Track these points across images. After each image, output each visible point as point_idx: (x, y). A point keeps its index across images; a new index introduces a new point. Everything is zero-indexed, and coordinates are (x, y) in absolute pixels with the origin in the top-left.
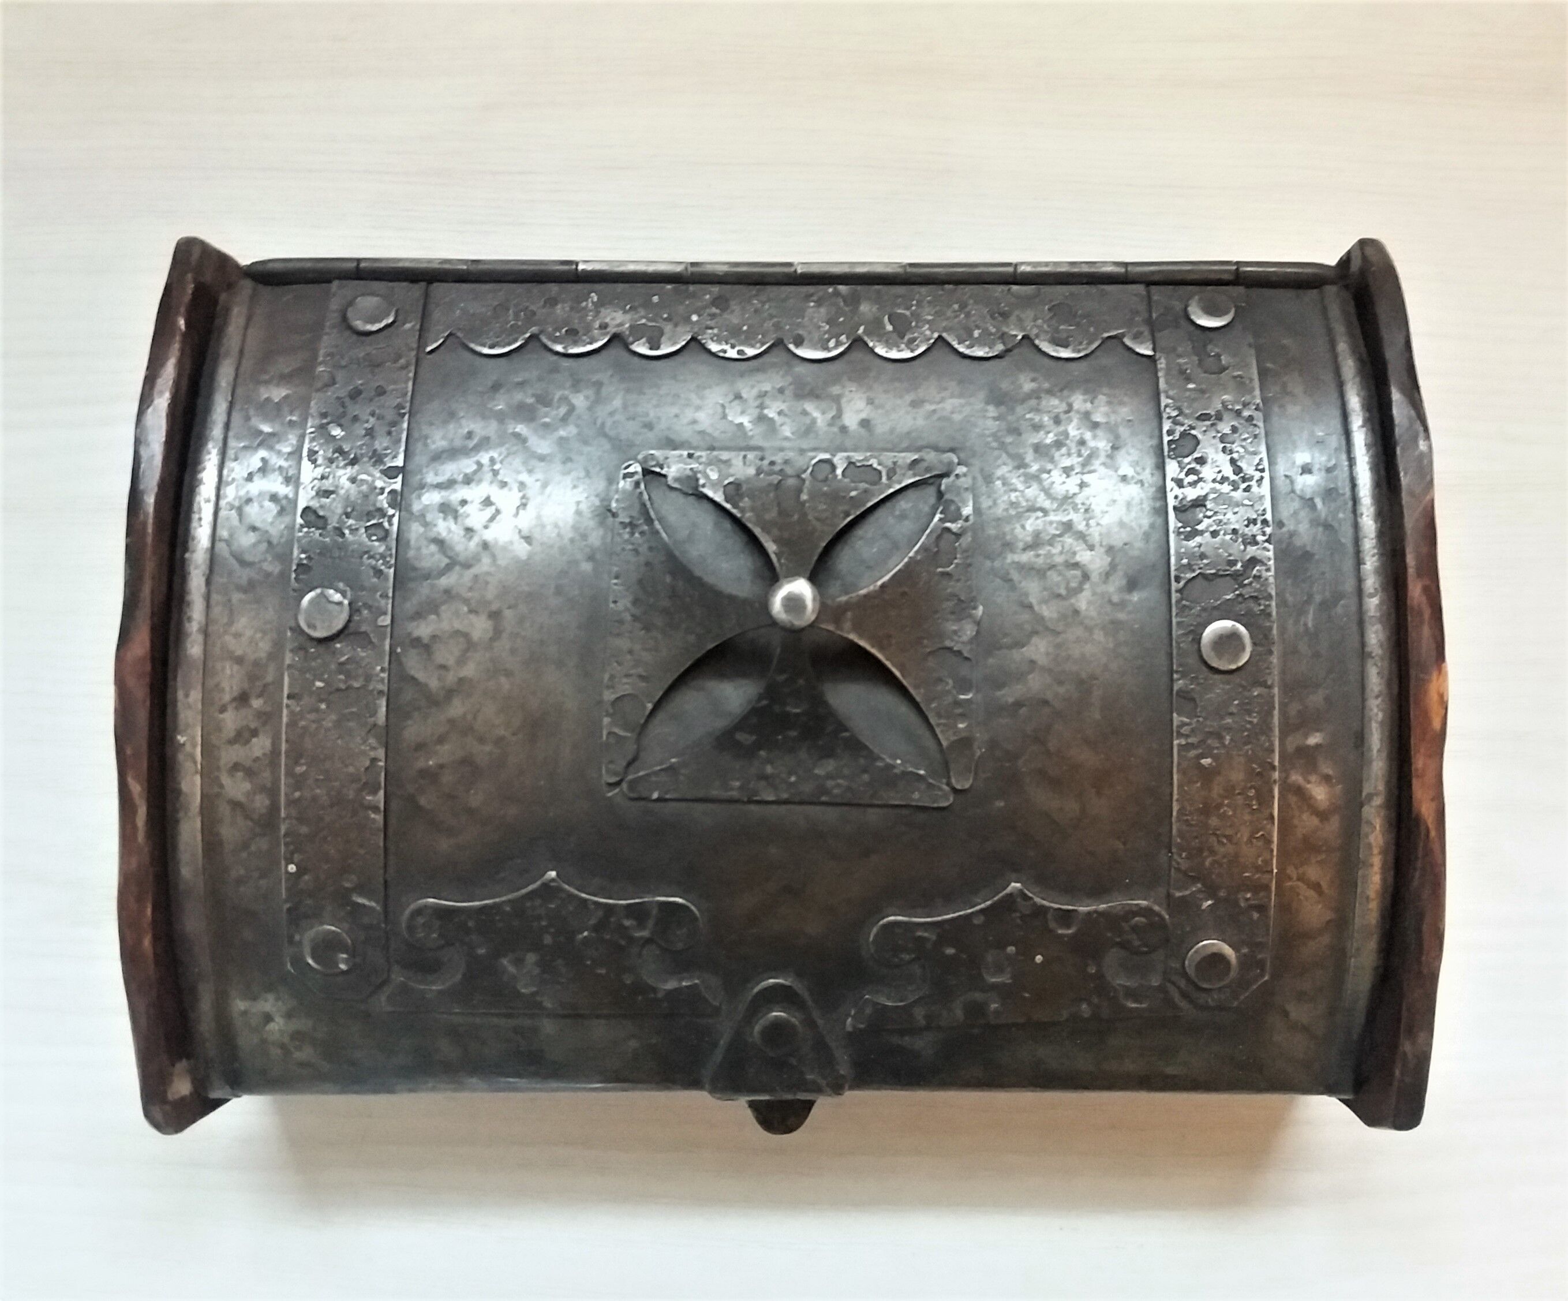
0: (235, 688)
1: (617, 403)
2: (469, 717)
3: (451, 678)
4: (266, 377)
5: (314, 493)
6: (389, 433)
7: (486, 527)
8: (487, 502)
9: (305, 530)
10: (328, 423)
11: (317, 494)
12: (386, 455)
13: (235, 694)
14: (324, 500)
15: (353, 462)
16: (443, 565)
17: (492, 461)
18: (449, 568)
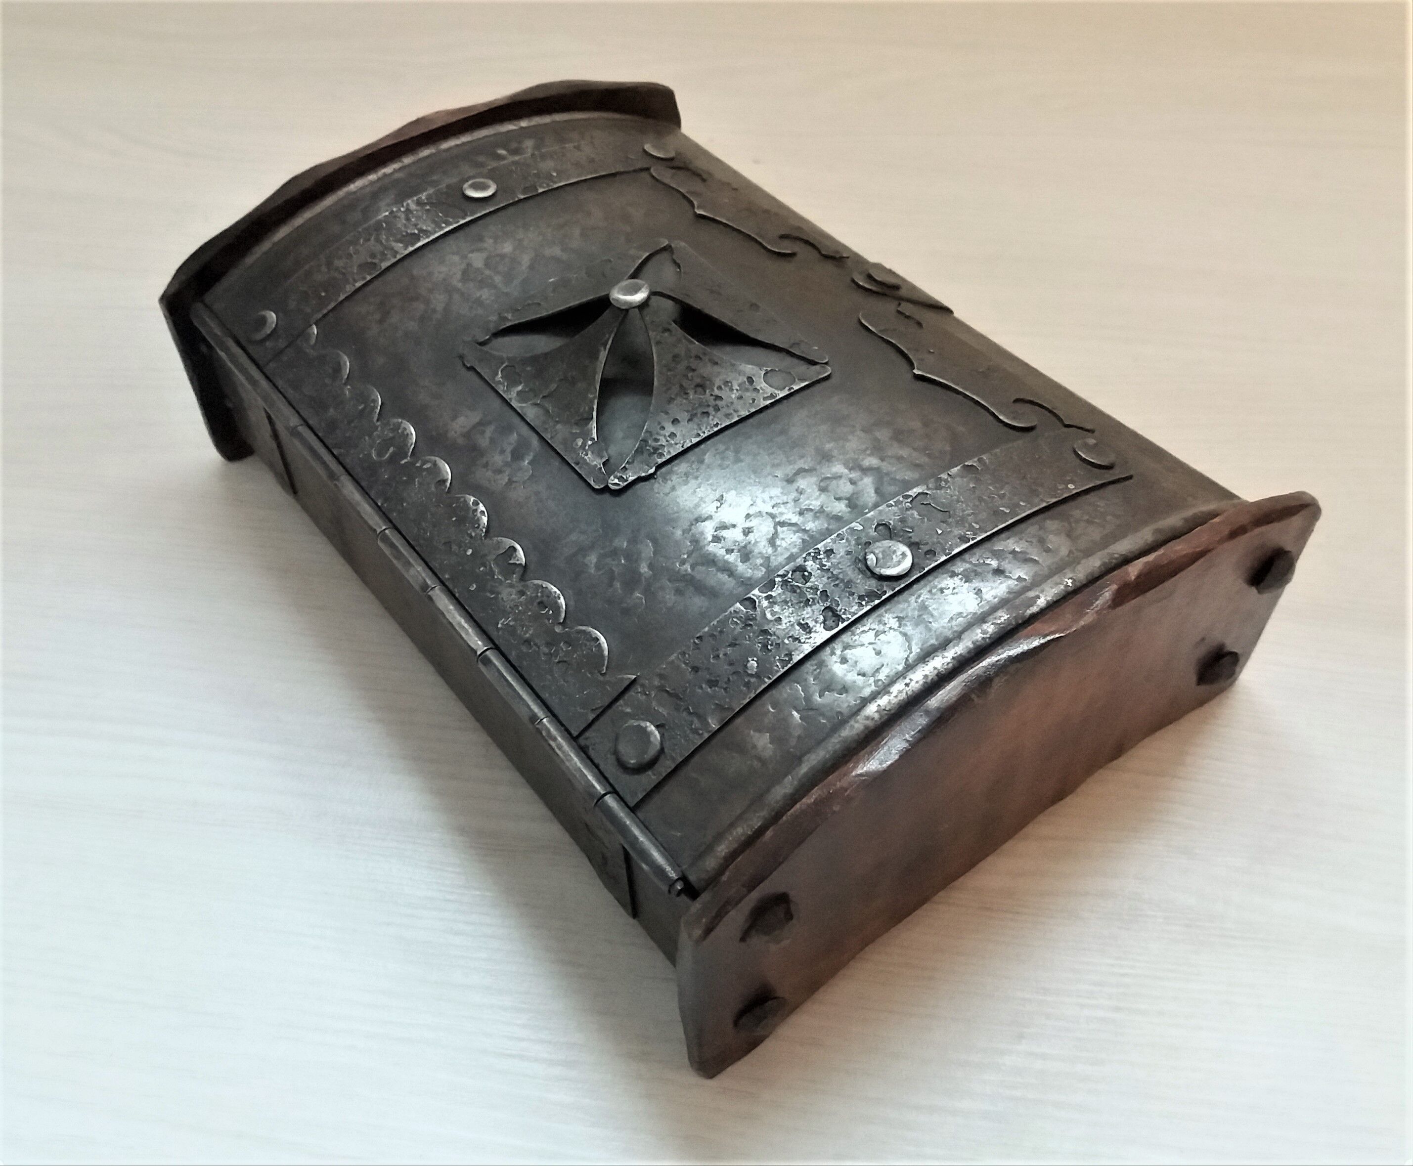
0: (999, 581)
1: (574, 537)
2: (868, 452)
3: (853, 475)
4: (756, 763)
5: (812, 635)
6: (721, 632)
7: (734, 526)
8: (717, 539)
9: (844, 616)
10: (752, 675)
11: (810, 632)
12: (740, 618)
13: (1002, 579)
14: (811, 624)
15: (765, 632)
16: (785, 529)
17: (683, 562)
18: (782, 524)
